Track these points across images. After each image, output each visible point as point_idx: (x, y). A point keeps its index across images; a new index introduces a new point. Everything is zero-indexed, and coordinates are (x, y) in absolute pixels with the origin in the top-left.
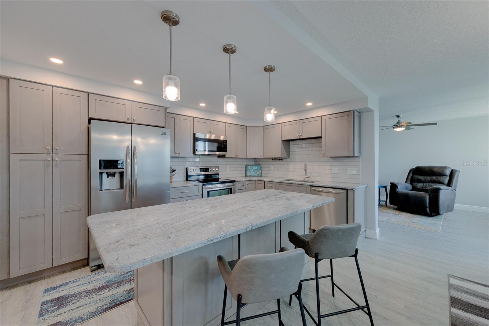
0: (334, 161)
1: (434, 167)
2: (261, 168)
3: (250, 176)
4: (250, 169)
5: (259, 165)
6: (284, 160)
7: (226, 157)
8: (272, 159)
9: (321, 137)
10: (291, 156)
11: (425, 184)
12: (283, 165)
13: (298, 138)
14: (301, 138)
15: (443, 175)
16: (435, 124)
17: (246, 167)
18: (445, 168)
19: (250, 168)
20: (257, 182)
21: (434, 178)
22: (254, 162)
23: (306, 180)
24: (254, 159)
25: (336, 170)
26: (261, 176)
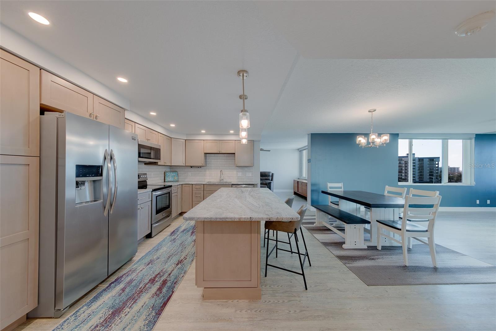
0: (238, 168)
1: (266, 172)
2: (178, 174)
3: (169, 182)
4: (169, 176)
5: (176, 171)
6: (202, 168)
7: (159, 164)
8: (191, 167)
9: (235, 153)
10: (207, 165)
11: (263, 181)
12: (201, 171)
13: (219, 152)
14: (220, 152)
15: (269, 176)
16: (270, 151)
17: (164, 174)
18: (270, 172)
19: (168, 174)
20: (184, 186)
21: (266, 177)
22: (169, 169)
23: (221, 181)
24: (169, 167)
25: (240, 174)
26: (178, 181)
